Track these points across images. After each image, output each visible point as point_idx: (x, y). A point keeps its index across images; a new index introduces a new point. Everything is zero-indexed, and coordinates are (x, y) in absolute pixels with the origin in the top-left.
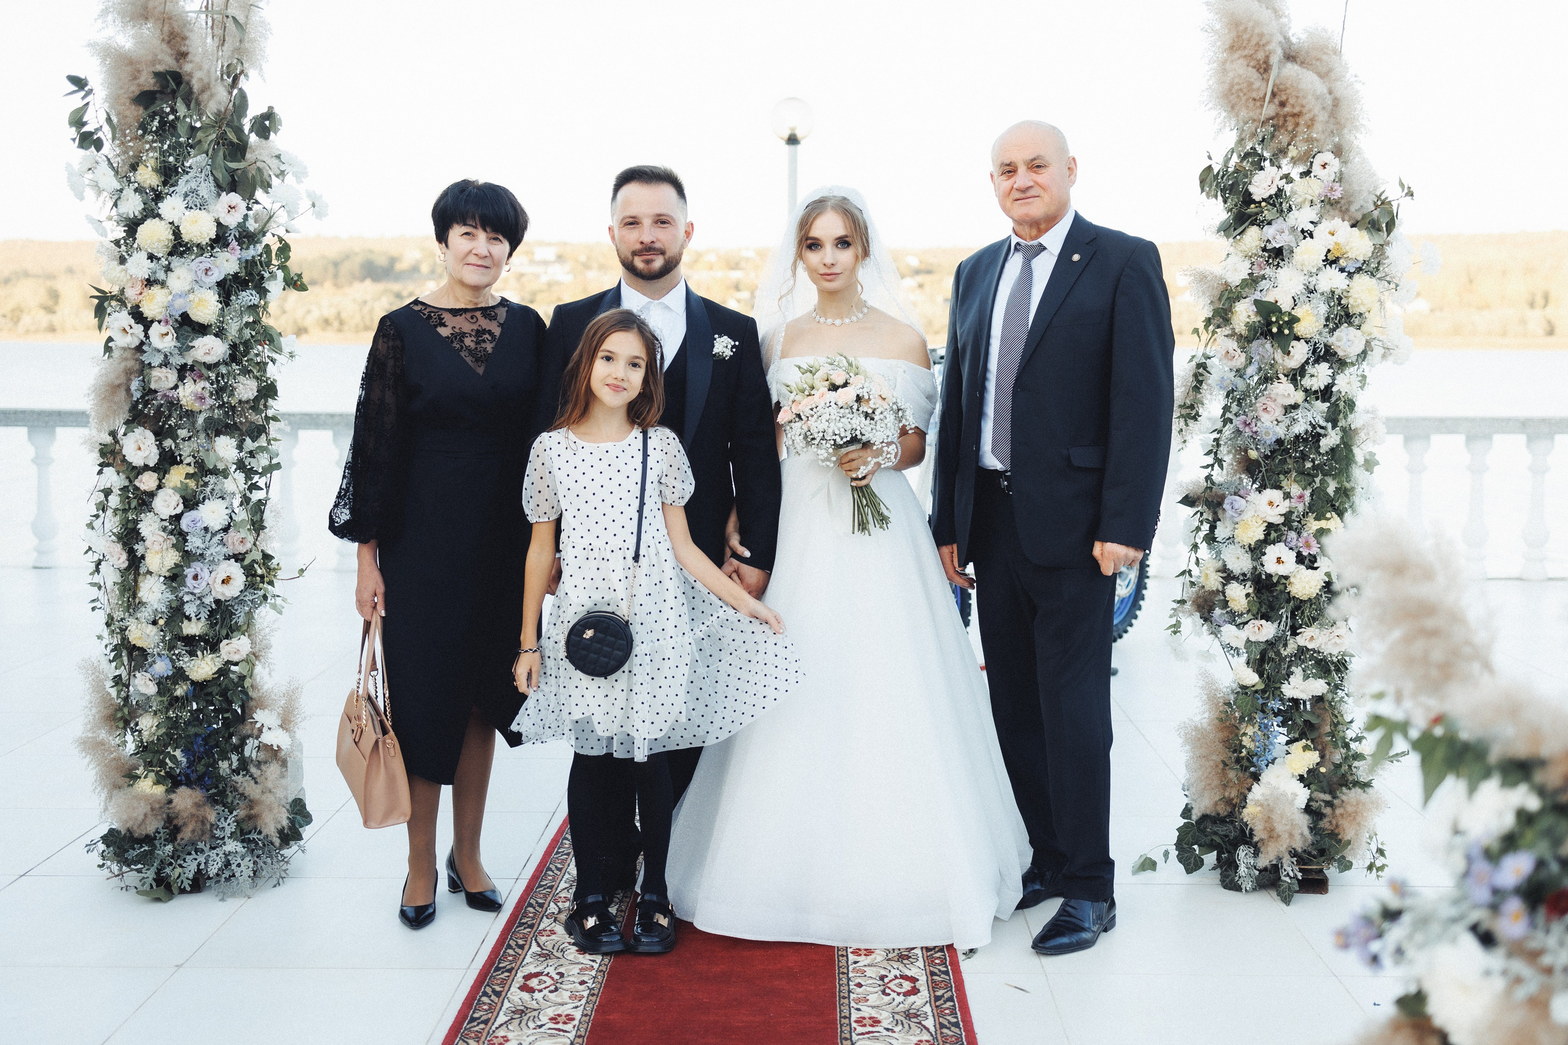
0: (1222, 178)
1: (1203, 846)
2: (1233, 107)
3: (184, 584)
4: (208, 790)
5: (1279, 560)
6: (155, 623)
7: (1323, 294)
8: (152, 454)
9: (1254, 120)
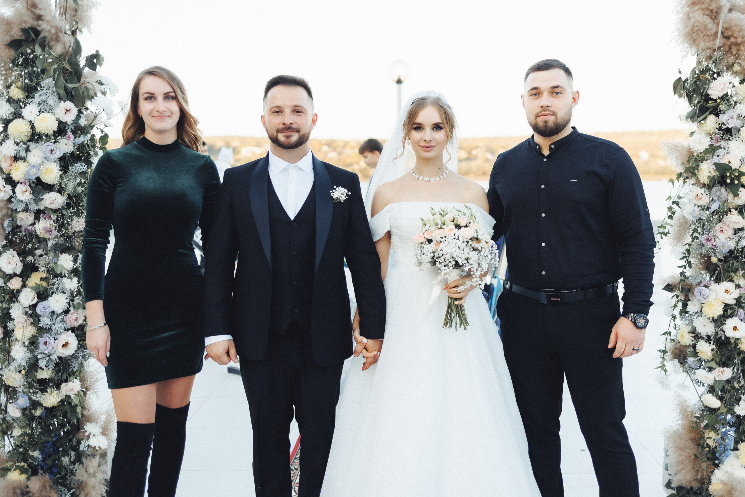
0: (687, 84)
2: (694, 41)
3: (37, 348)
4: (54, 476)
5: (735, 328)
6: (20, 372)
8: (18, 267)
9: (709, 48)
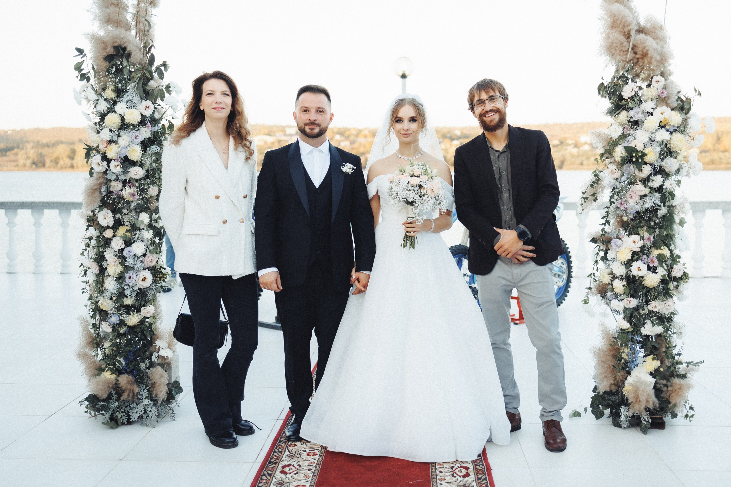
0: (608, 88)
1: (604, 406)
2: (613, 55)
3: (125, 281)
4: (135, 376)
5: (639, 269)
6: (111, 299)
7: (658, 142)
8: (111, 221)
9: (623, 61)
